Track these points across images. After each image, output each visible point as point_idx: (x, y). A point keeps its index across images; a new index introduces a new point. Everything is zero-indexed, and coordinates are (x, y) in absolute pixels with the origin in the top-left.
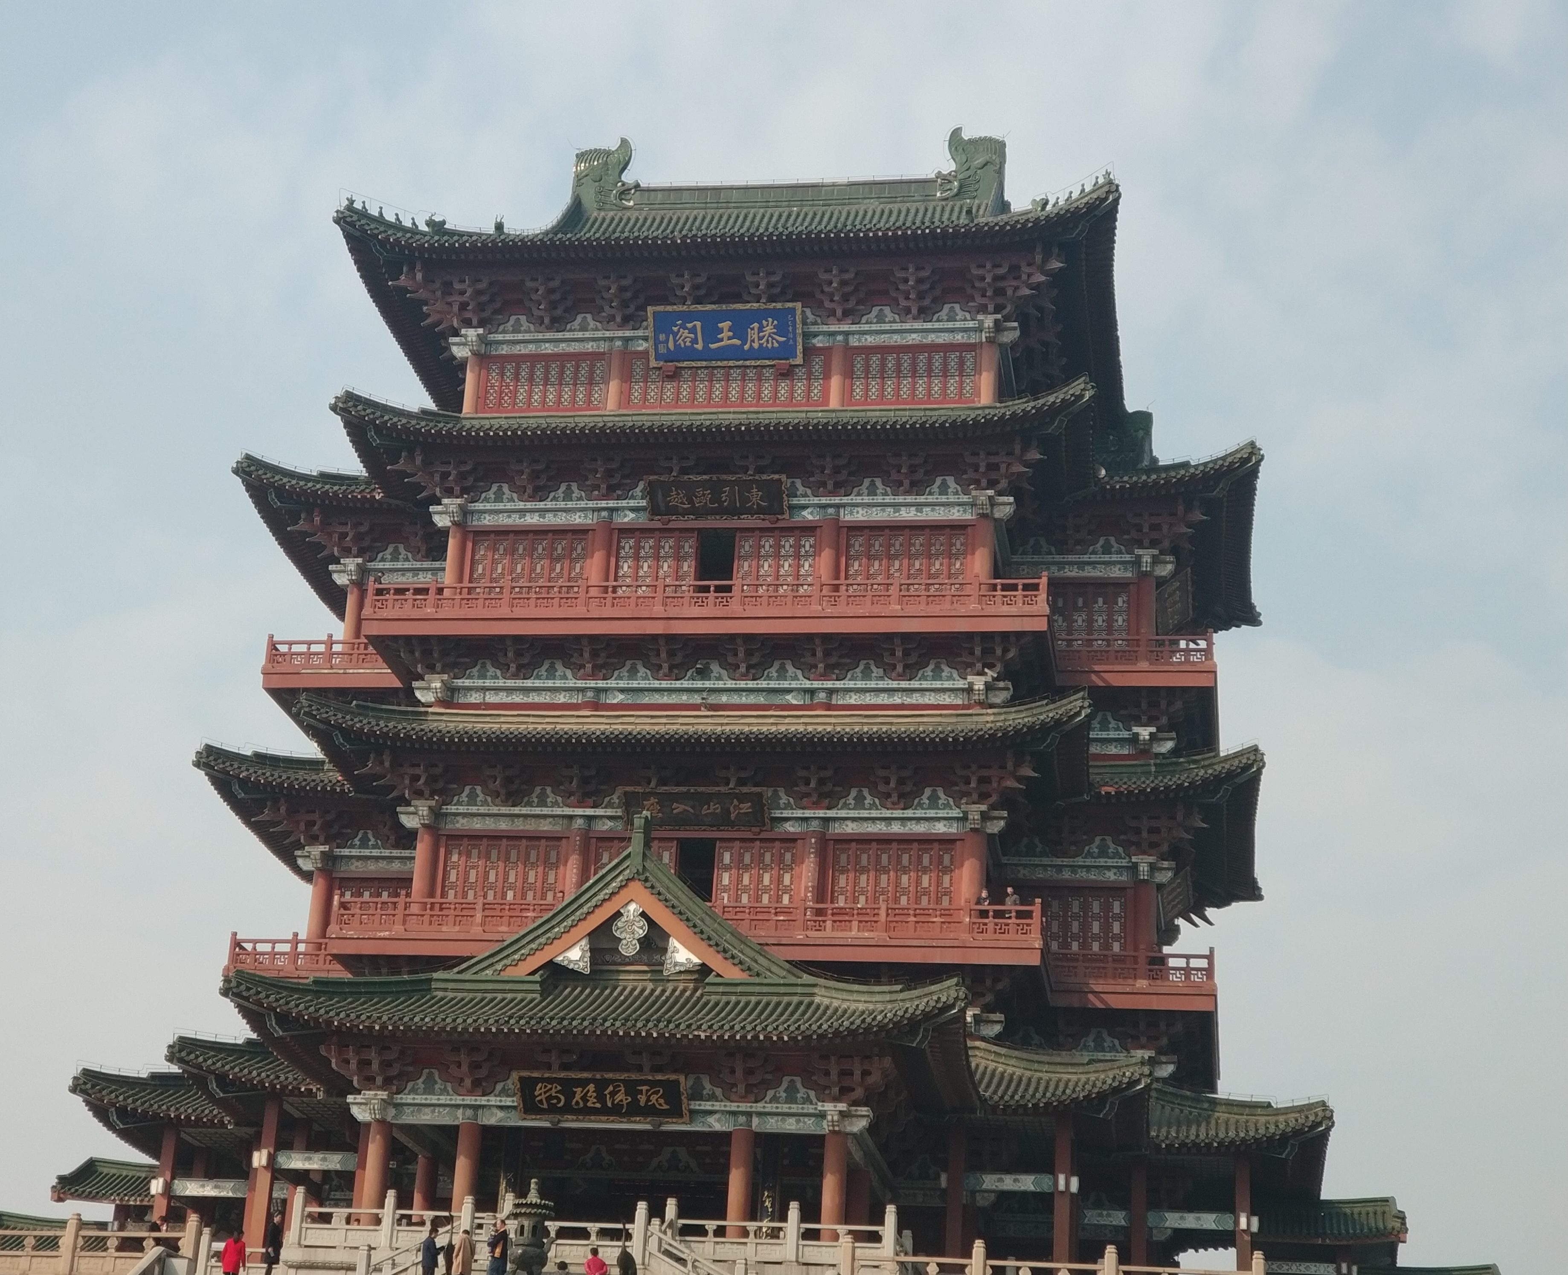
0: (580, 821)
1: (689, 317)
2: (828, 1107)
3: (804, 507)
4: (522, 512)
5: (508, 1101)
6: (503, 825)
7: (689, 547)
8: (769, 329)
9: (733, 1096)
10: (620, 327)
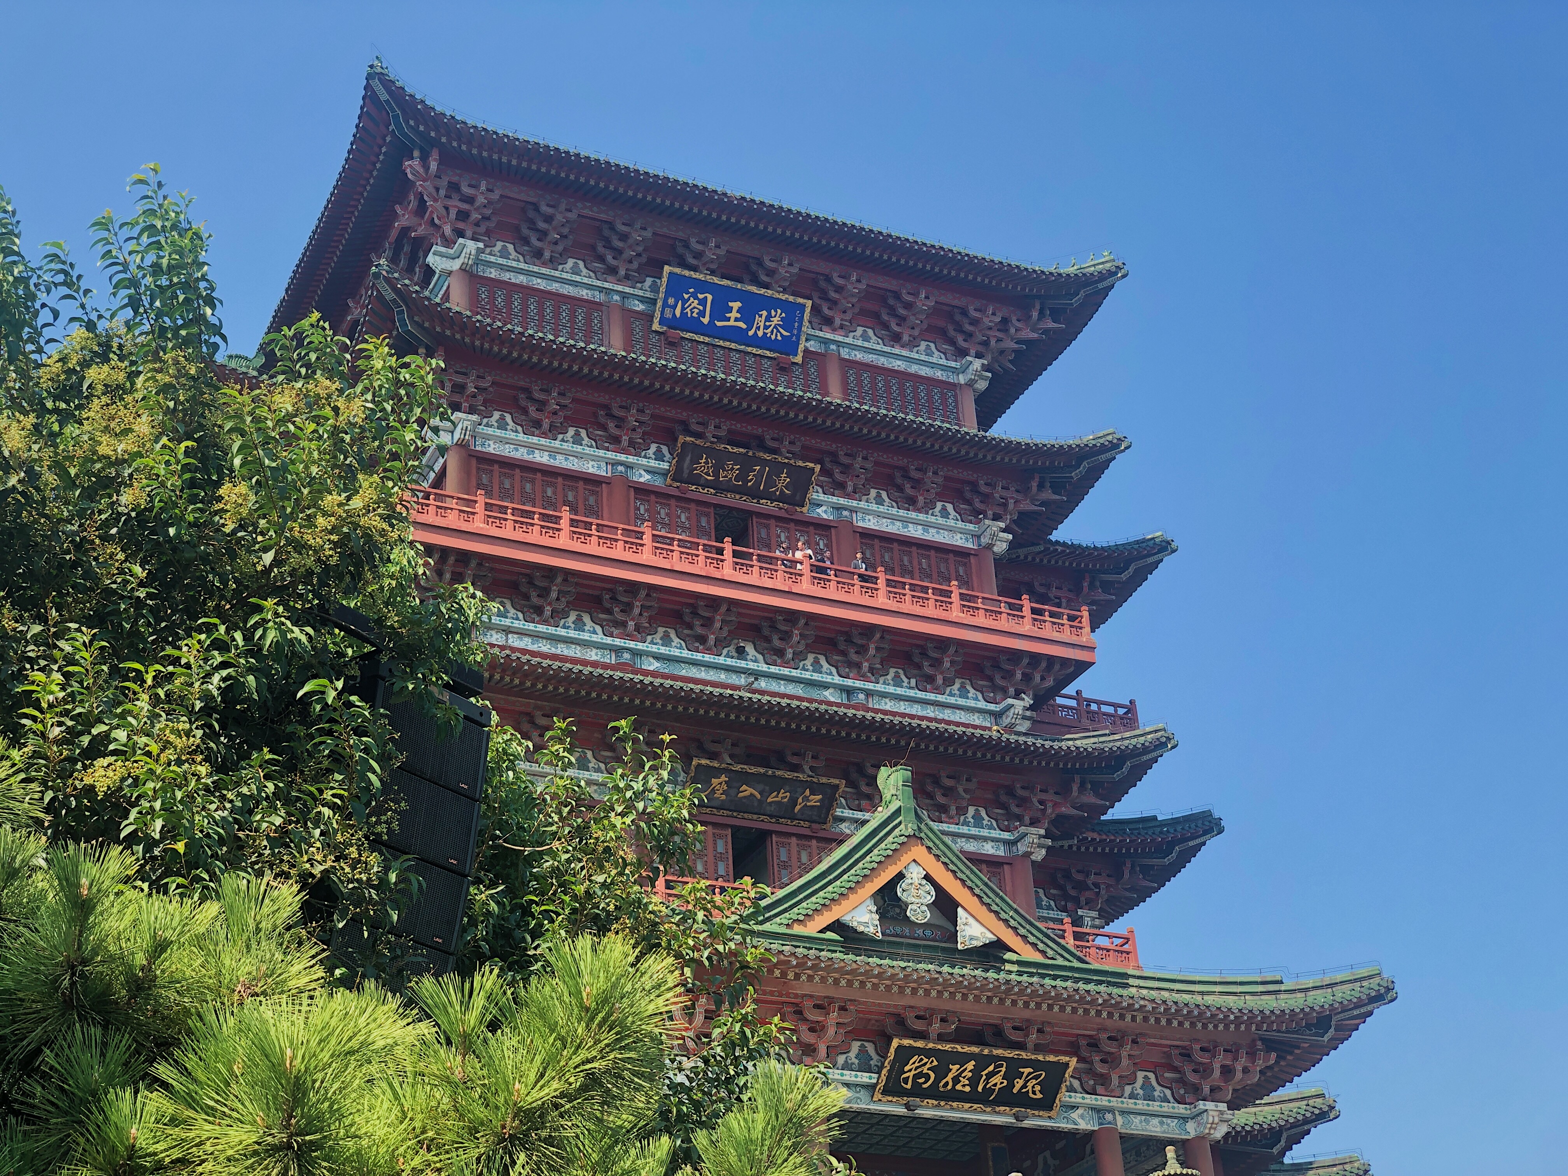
1: (703, 286)
2: (1210, 1105)
3: (820, 505)
4: (531, 448)
5: (865, 1078)
7: (706, 521)
8: (776, 321)
9: (1099, 1089)
10: (619, 281)
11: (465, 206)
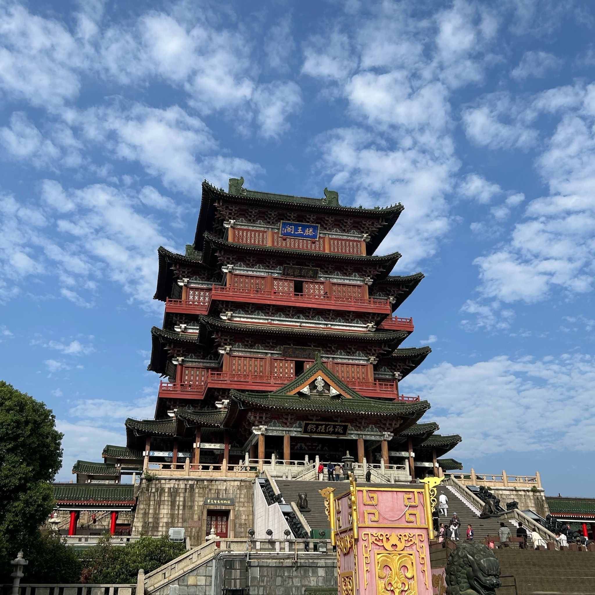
0: (269, 355)
1: (291, 225)
2: (386, 433)
3: (321, 277)
4: (247, 271)
5: (299, 429)
6: (248, 355)
7: (292, 285)
8: (311, 230)
9: (359, 430)
10: (271, 225)
11: (230, 212)
